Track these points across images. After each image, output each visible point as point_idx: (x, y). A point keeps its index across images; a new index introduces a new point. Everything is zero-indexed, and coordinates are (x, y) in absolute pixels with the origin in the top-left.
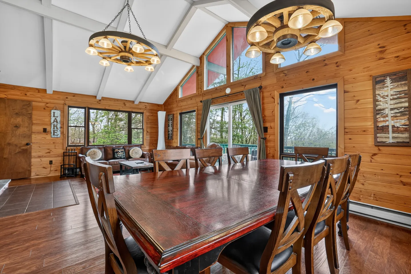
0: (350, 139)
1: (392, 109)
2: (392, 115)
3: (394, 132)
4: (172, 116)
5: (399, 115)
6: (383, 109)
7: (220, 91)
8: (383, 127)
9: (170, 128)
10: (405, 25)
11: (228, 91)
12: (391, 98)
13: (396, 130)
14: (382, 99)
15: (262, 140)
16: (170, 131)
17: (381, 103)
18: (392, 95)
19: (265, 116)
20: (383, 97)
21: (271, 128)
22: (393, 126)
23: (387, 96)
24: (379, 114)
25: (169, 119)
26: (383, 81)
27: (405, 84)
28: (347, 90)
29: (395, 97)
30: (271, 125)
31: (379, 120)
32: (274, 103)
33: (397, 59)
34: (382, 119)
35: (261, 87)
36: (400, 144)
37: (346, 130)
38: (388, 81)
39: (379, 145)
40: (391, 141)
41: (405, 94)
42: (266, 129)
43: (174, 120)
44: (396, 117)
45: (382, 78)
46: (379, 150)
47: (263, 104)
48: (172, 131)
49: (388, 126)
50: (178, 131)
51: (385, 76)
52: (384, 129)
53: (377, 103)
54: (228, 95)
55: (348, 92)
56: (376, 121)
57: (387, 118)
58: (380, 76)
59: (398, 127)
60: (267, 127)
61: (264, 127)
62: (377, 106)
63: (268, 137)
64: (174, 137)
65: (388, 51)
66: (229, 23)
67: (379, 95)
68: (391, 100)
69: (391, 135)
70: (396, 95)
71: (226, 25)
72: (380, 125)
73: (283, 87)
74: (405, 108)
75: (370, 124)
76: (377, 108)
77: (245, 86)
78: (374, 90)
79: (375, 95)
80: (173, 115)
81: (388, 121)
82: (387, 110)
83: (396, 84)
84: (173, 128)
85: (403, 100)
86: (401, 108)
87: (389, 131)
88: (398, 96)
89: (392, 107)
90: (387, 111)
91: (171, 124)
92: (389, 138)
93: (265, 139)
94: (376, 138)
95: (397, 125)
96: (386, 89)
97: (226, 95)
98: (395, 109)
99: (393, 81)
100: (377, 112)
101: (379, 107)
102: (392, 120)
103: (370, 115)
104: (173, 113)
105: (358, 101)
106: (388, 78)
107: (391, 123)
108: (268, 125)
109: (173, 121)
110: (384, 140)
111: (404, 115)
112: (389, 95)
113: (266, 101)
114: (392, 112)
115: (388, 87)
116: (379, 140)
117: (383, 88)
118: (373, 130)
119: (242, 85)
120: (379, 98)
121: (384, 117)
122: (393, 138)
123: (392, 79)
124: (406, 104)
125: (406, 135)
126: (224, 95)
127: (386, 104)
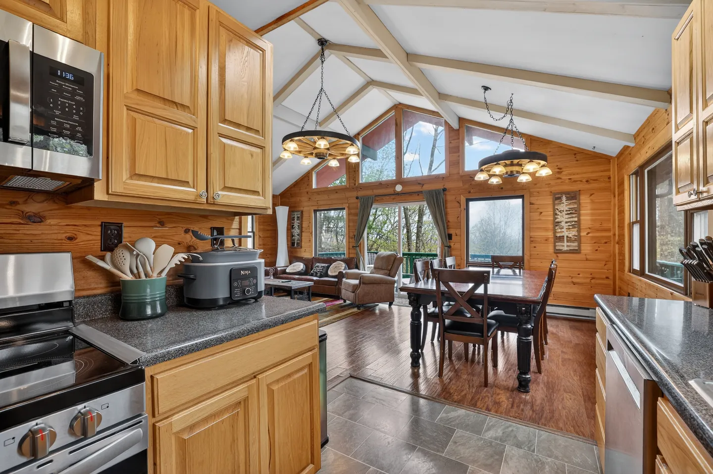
0: (535, 247)
1: (566, 222)
2: (567, 227)
3: (567, 242)
4: (299, 213)
5: (571, 227)
6: (561, 222)
8: (560, 237)
9: (296, 231)
10: (575, 154)
11: (399, 188)
12: (566, 212)
13: (569, 240)
14: (559, 213)
15: (446, 248)
16: (296, 235)
17: (559, 217)
18: (566, 211)
19: (449, 222)
20: (560, 211)
21: (456, 235)
22: (567, 237)
23: (563, 211)
24: (556, 226)
25: (294, 218)
26: (560, 198)
27: (575, 203)
28: (533, 202)
29: (569, 212)
30: (457, 232)
31: (557, 231)
32: (460, 207)
33: (570, 180)
34: (559, 230)
35: (444, 190)
36: (571, 251)
37: (532, 239)
38: (564, 198)
39: (558, 252)
40: (565, 248)
41: (576, 211)
42: (450, 237)
43: (304, 220)
44: (569, 229)
45: (559, 196)
46: (557, 256)
47: (446, 208)
48: (300, 235)
49: (563, 236)
50: (312, 235)
51: (562, 193)
52: (561, 239)
53: (556, 216)
54: (398, 194)
55: (533, 204)
56: (555, 232)
57: (563, 230)
58: (558, 193)
59: (570, 238)
60: (452, 234)
61: (448, 234)
62: (556, 218)
63: (452, 245)
64: (303, 243)
65: (564, 173)
66: (400, 104)
67: (557, 209)
68: (566, 214)
69: (565, 244)
70: (570, 211)
71: (395, 105)
72: (558, 235)
73: (470, 192)
74: (575, 222)
75: (550, 234)
76: (556, 221)
77: (423, 185)
78: (554, 205)
79: (554, 210)
80: (302, 212)
81: (563, 232)
82: (563, 222)
83: (570, 202)
84: (302, 232)
85: (574, 215)
86: (573, 222)
87: (564, 241)
88: (571, 211)
89: (567, 220)
90: (563, 224)
91: (299, 226)
92: (563, 246)
93: (449, 247)
94: (555, 246)
95: (570, 235)
96: (562, 205)
97: (396, 193)
98: (569, 222)
99: (568, 199)
100: (557, 224)
102: (567, 231)
103: (551, 226)
104: (302, 209)
105: (541, 213)
106: (564, 196)
107: (566, 234)
108: (452, 231)
109: (302, 221)
110: (561, 248)
111: (575, 228)
112: (565, 211)
113: (449, 205)
114: (567, 225)
115: (564, 203)
116: (557, 248)
117: (560, 204)
118: (553, 240)
119: (419, 184)
120: (557, 212)
121: (561, 229)
122: (567, 246)
123: (567, 198)
124: (576, 219)
125: (576, 244)
126: (393, 192)
127: (563, 218)
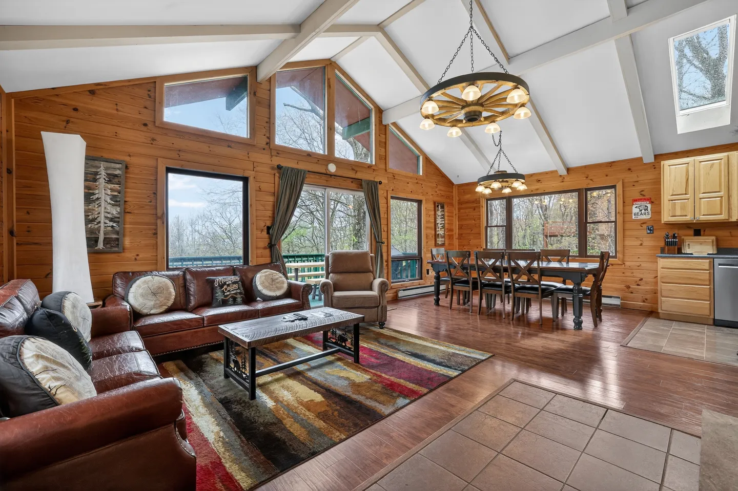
0: (427, 242)
2: (440, 227)
4: (115, 165)
7: (317, 163)
10: (442, 177)
11: (332, 168)
15: (381, 244)
21: (384, 231)
23: (439, 216)
24: (437, 226)
26: (438, 206)
27: (443, 211)
31: (437, 230)
32: (387, 203)
33: (440, 194)
35: (380, 183)
37: (426, 236)
38: (440, 207)
40: (440, 243)
41: (444, 216)
44: (441, 229)
45: (438, 204)
53: (437, 219)
54: (331, 175)
57: (439, 229)
65: (438, 188)
67: (437, 214)
68: (440, 218)
69: (440, 239)
70: (441, 216)
72: (438, 233)
73: (392, 190)
75: (434, 232)
77: (357, 171)
78: (435, 211)
80: (127, 165)
81: (439, 231)
83: (441, 210)
85: (443, 219)
86: (443, 224)
87: (439, 237)
89: (441, 223)
90: (439, 225)
92: (439, 241)
93: (383, 243)
94: (436, 241)
95: (442, 234)
97: (328, 173)
100: (436, 224)
101: (437, 222)
105: (430, 216)
111: (443, 228)
114: (441, 225)
115: (439, 210)
118: (434, 237)
119: (353, 169)
120: (437, 216)
122: (441, 241)
123: (441, 206)
124: (443, 222)
125: (443, 239)
126: (324, 171)
127: (439, 221)
